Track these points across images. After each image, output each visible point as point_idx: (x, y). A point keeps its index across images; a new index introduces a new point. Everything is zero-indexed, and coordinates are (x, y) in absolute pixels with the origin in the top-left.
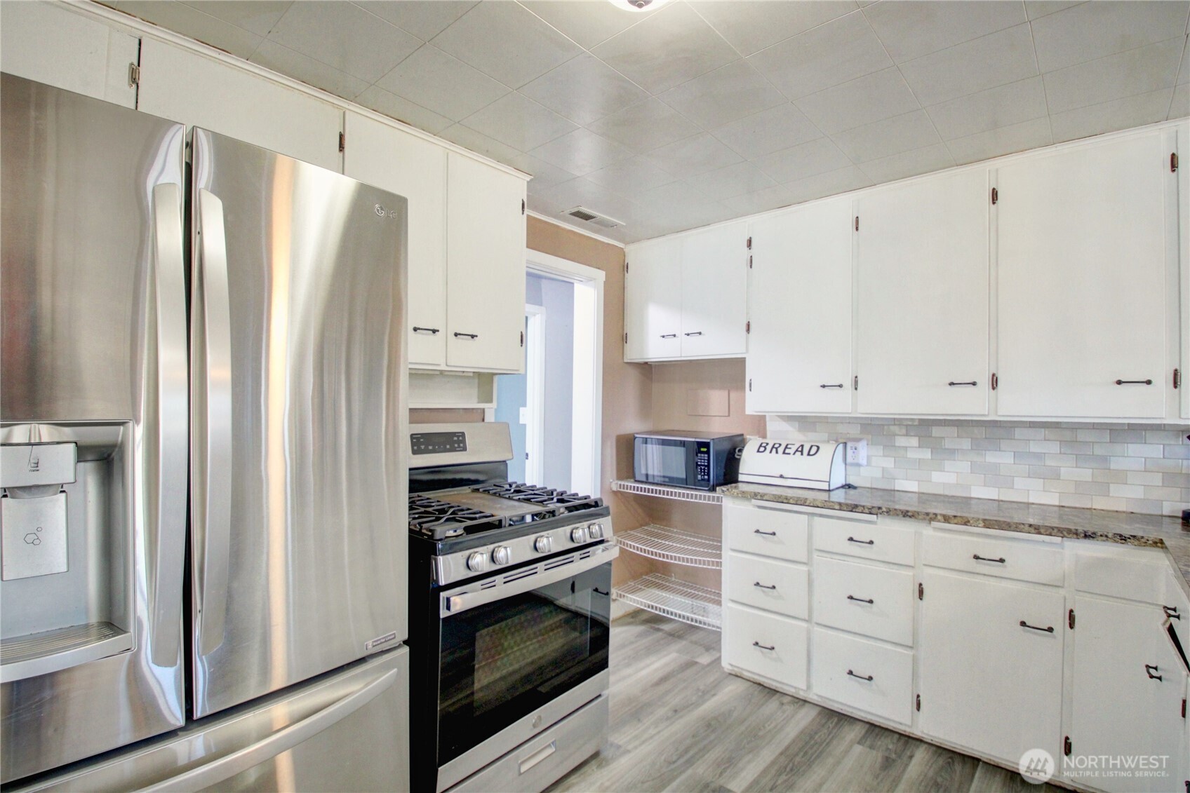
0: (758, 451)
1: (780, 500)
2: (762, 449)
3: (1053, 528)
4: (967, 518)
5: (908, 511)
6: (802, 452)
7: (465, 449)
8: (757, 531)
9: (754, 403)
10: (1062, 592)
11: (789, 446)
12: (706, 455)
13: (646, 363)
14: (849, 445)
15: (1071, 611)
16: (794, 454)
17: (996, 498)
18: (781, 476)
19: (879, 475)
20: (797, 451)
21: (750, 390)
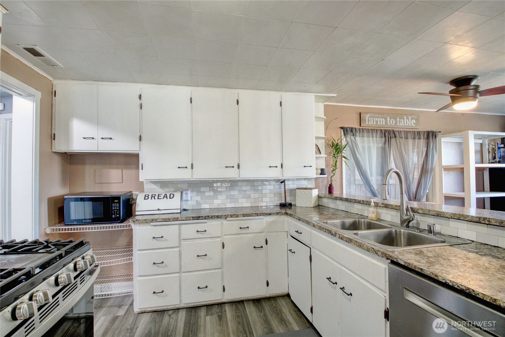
0: (145, 199)
1: (166, 220)
2: (147, 198)
3: (261, 214)
4: (237, 214)
5: (219, 216)
6: (167, 197)
8: (154, 238)
9: (144, 175)
10: (264, 234)
11: (160, 195)
12: (118, 204)
13: (66, 153)
14: (184, 192)
15: (266, 239)
16: (163, 198)
17: (234, 207)
18: (159, 210)
19: (195, 203)
20: (164, 197)
21: (142, 169)
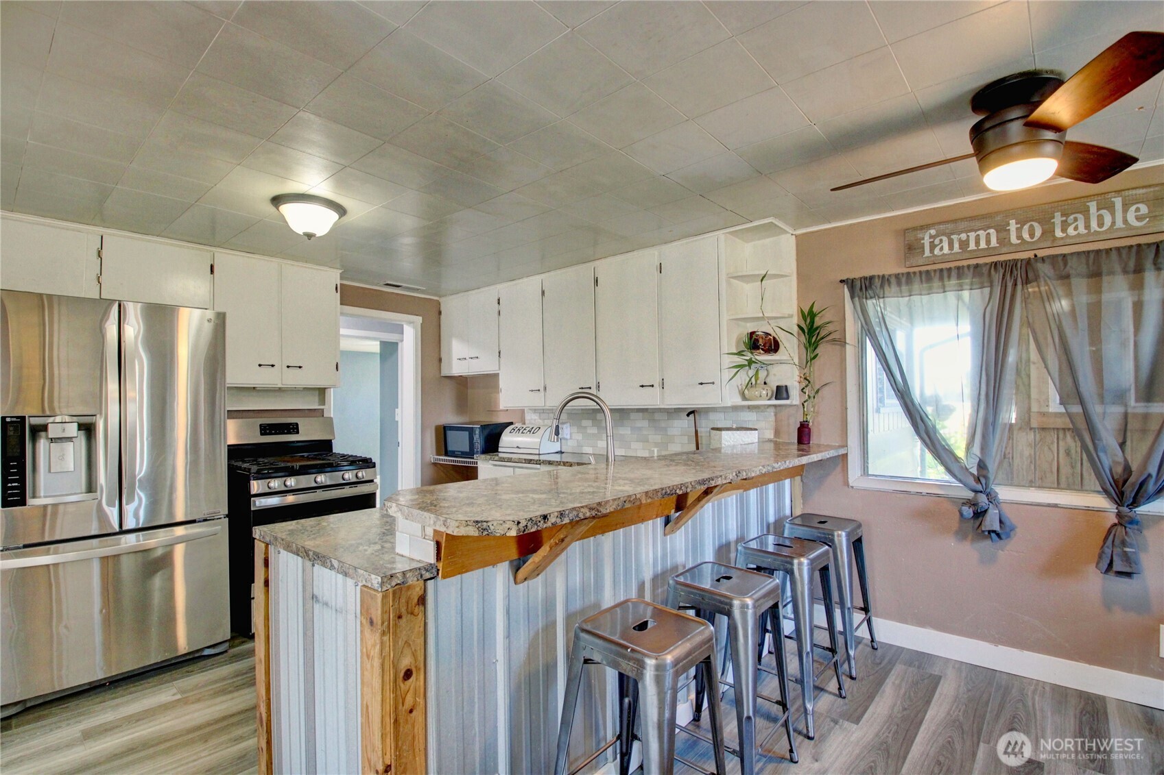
0: (512, 431)
7: (298, 433)
11: (526, 429)
16: (526, 433)
18: (518, 447)
19: (576, 444)
20: (529, 430)
